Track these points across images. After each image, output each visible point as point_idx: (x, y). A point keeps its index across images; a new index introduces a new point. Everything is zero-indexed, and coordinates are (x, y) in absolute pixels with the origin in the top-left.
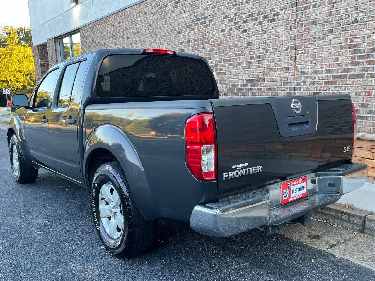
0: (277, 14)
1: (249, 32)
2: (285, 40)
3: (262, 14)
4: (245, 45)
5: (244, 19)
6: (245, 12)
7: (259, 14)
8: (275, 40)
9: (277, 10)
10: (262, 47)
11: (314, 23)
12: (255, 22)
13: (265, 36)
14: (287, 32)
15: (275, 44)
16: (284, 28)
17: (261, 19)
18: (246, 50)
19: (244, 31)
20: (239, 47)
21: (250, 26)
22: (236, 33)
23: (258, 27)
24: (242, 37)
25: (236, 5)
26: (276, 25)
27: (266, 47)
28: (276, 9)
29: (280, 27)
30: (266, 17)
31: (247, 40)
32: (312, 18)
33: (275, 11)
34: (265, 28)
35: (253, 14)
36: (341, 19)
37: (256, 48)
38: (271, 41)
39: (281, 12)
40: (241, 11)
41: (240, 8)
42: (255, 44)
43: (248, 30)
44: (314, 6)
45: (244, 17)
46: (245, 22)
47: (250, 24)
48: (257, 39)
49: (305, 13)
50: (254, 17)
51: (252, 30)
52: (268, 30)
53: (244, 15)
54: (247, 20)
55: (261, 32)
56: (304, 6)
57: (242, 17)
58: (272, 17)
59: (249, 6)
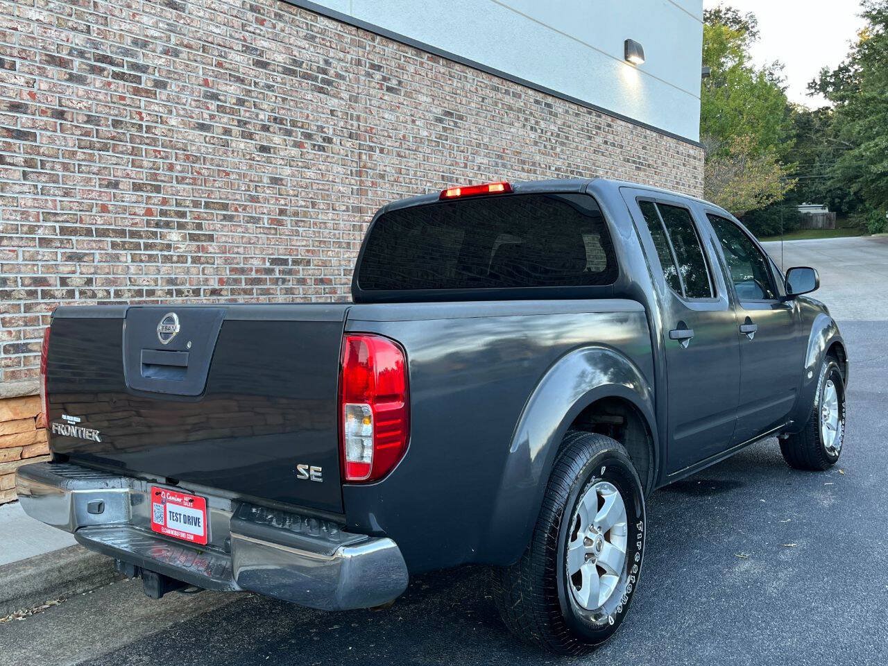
0: (329, 140)
1: (275, 153)
2: (343, 193)
3: (302, 127)
4: (266, 180)
5: (262, 120)
6: (265, 106)
7: (294, 123)
8: (327, 187)
9: (330, 132)
10: (303, 194)
11: (382, 177)
12: (287, 138)
13: (310, 173)
14: (347, 178)
15: (328, 195)
16: (340, 169)
17: (299, 138)
18: (268, 192)
19: (263, 149)
20: (251, 181)
21: (277, 143)
22: (242, 146)
23: (295, 152)
24: (257, 159)
25: (242, 81)
26: (329, 160)
27: (310, 196)
28: (325, 130)
29: (335, 166)
30: (309, 136)
31: (270, 170)
32: (380, 168)
33: (325, 133)
34: (309, 157)
35: (282, 119)
36: (411, 183)
37: (291, 192)
38: (321, 187)
39: (334, 140)
40: (255, 100)
41: (253, 94)
42: (289, 185)
43: (272, 150)
44: (382, 151)
45: (261, 117)
46: (265, 128)
47: (277, 139)
48: (293, 176)
49: (370, 157)
50: (285, 127)
51: (282, 153)
52: (314, 165)
53: (261, 112)
54: (269, 126)
55: (300, 164)
56: (368, 143)
57: (257, 115)
58: (320, 142)
59: (274, 98)
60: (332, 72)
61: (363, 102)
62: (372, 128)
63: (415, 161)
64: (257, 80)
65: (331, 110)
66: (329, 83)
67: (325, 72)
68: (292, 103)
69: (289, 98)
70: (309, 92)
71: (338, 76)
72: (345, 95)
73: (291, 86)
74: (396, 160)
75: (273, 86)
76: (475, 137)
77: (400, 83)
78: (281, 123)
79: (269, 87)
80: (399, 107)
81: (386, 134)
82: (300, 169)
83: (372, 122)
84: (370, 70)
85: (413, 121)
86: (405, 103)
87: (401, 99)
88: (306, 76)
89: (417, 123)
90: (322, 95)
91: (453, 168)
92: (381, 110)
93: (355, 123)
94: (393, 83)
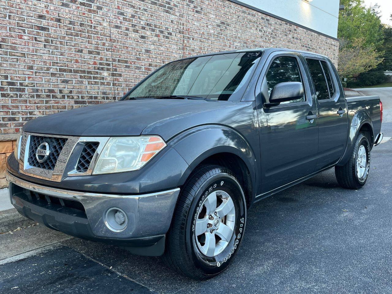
0: (170, 34)
1: (147, 39)
2: (176, 57)
3: (159, 28)
4: (143, 51)
5: (142, 25)
6: (143, 19)
7: (155, 26)
8: (169, 55)
9: (171, 31)
10: (159, 57)
12: (153, 32)
13: (162, 48)
14: (178, 51)
15: (169, 58)
16: (175, 47)
17: (158, 33)
18: (144, 56)
19: (143, 37)
20: (137, 51)
22: (134, 35)
23: (156, 39)
24: (140, 41)
25: (134, 7)
26: (170, 42)
27: (162, 58)
28: (169, 29)
29: (173, 45)
30: (162, 32)
31: (145, 47)
32: (192, 47)
33: (169, 30)
34: (162, 41)
35: (151, 24)
37: (154, 56)
38: (167, 54)
39: (173, 34)
40: (139, 16)
41: (138, 13)
42: (153, 53)
43: (146, 38)
44: (193, 39)
45: (142, 23)
46: (143, 28)
47: (148, 33)
48: (155, 49)
49: (188, 41)
50: (151, 28)
51: (150, 39)
52: (164, 45)
53: (141, 21)
54: (145, 27)
55: (158, 44)
56: (187, 35)
57: (140, 23)
58: (167, 35)
59: (147, 15)
60: (172, 4)
61: (185, 17)
62: (189, 29)
63: (207, 44)
64: (140, 7)
65: (172, 21)
66: (171, 8)
67: (169, 4)
68: (155, 17)
69: (154, 15)
70: (162, 12)
71: (175, 5)
72: (178, 14)
73: (155, 10)
74: (199, 43)
75: (147, 10)
76: (234, 34)
77: (202, 9)
78: (150, 26)
79: (145, 10)
80: (201, 20)
81: (195, 32)
82: (158, 46)
83: (189, 26)
84: (189, 3)
85: (207, 26)
86: (204, 18)
87: (202, 16)
88: (161, 5)
89: (209, 27)
90: (167, 14)
91: (224, 47)
92: (193, 21)
93: (182, 27)
94: (199, 9)
